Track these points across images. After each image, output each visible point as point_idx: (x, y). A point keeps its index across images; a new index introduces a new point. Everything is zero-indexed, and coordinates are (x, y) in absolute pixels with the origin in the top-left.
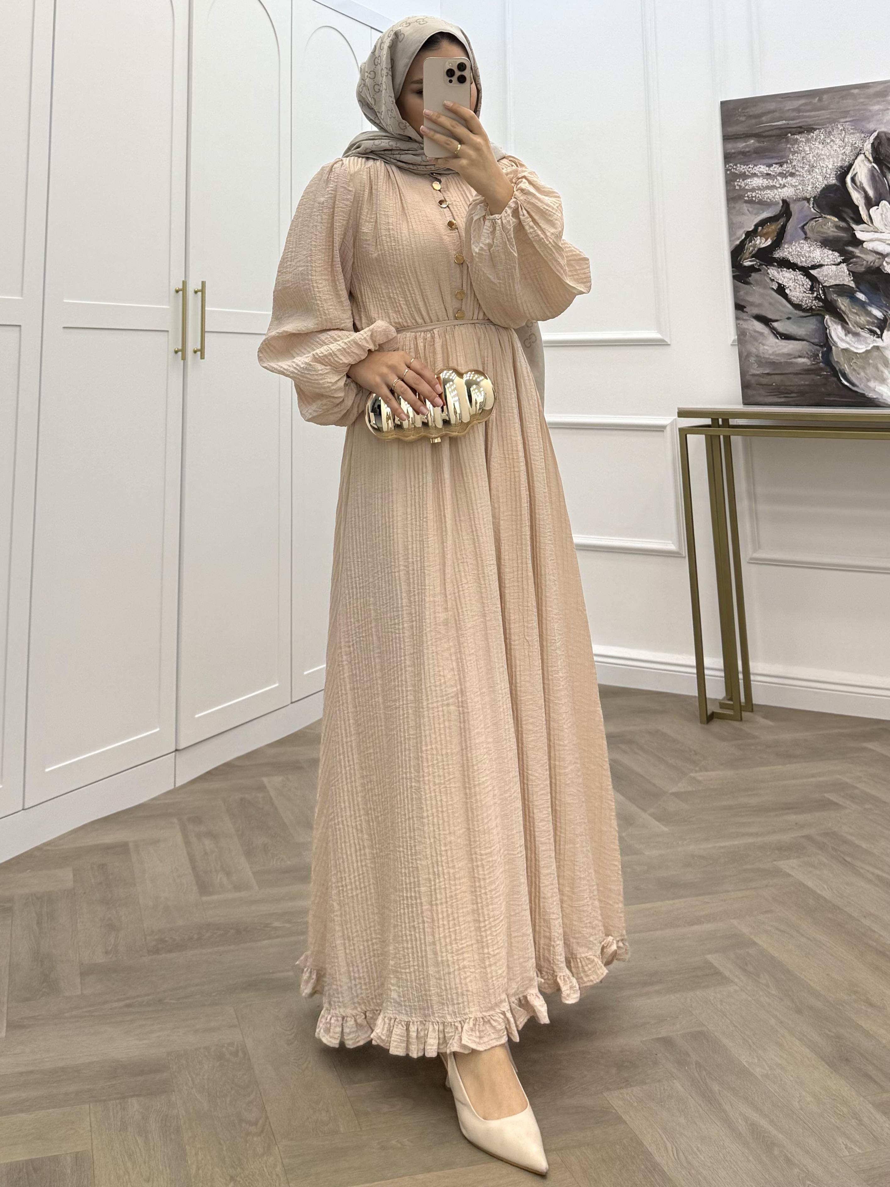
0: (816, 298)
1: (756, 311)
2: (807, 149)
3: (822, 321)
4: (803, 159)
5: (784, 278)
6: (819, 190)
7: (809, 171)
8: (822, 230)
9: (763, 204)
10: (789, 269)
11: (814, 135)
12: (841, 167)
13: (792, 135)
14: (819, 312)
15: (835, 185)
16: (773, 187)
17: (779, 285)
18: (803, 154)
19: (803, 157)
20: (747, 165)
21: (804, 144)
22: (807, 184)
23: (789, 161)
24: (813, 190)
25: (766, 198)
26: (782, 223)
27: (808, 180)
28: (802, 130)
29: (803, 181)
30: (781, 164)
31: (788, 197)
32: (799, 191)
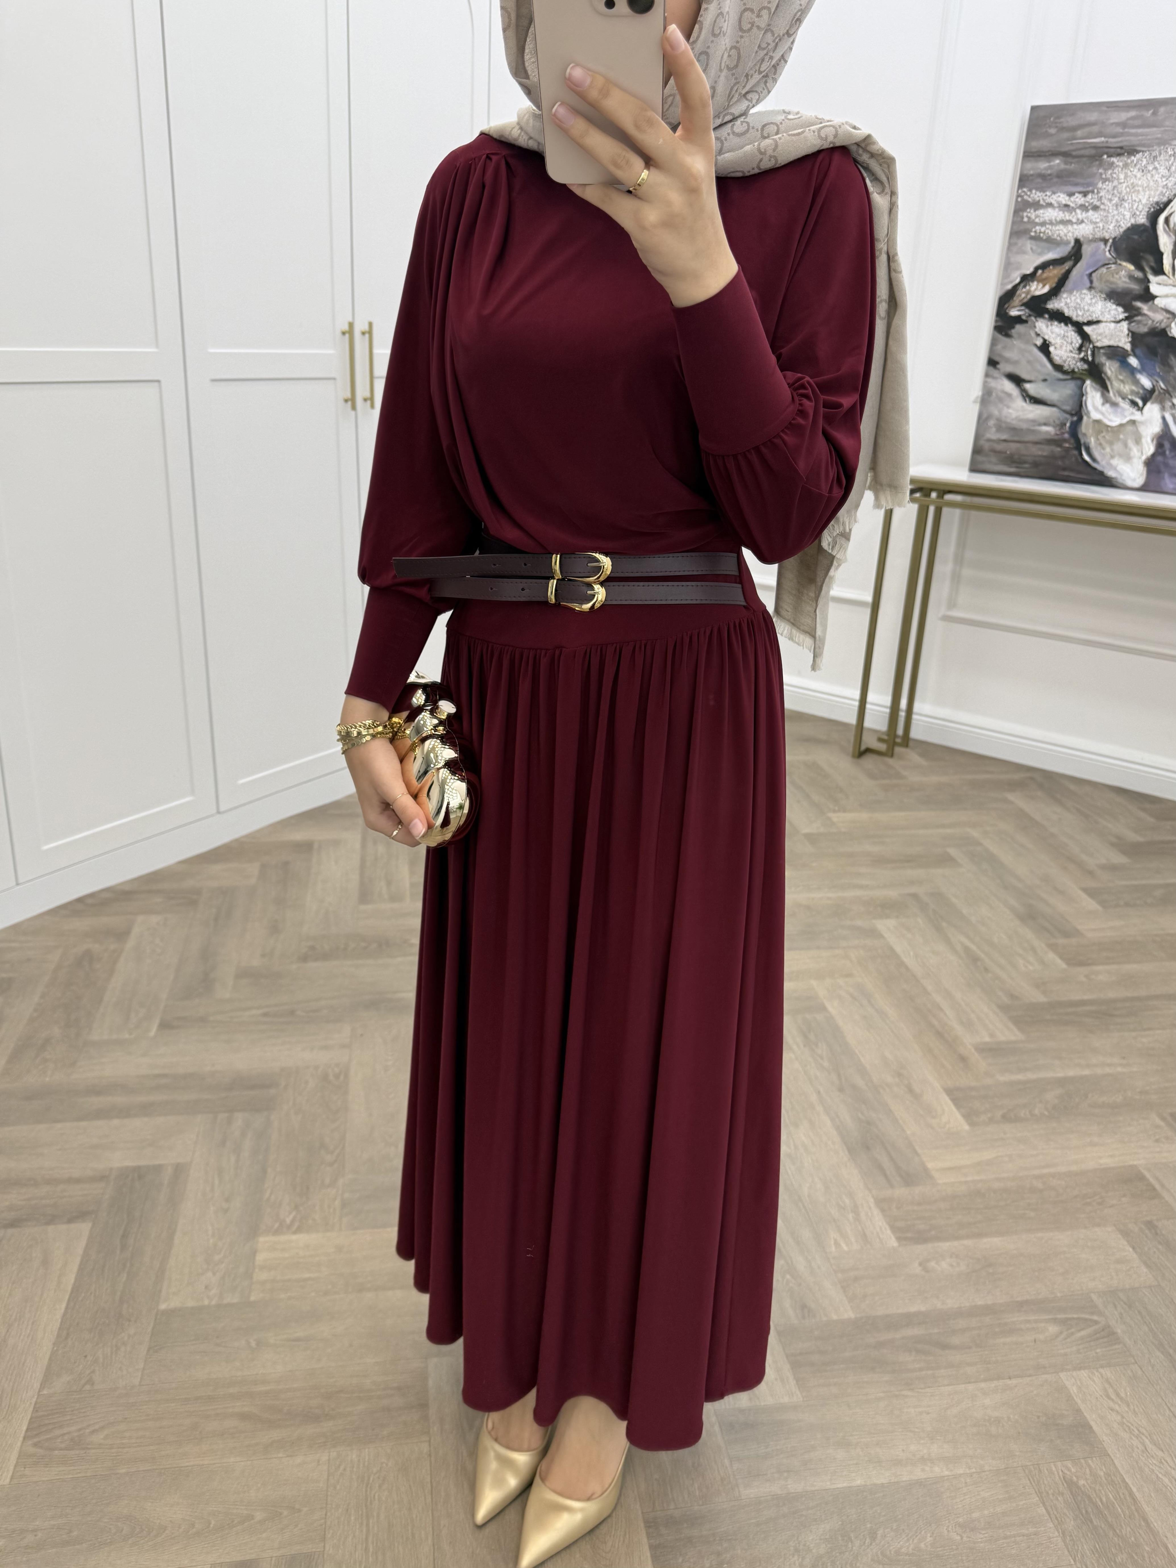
0: (1084, 360)
1: (1009, 369)
2: (1122, 176)
3: (1081, 388)
4: (1114, 189)
5: (1052, 333)
6: (1122, 230)
7: (1117, 206)
8: (1112, 279)
9: (1051, 242)
10: (1060, 322)
11: (1135, 159)
12: (1157, 203)
13: (1108, 156)
14: (1081, 376)
15: (1143, 225)
16: (1069, 222)
17: (1045, 340)
18: (1115, 183)
20: (1044, 192)
21: (1120, 169)
22: (1110, 220)
23: (1096, 191)
24: (1115, 230)
25: (1057, 236)
26: (1067, 268)
27: (1114, 216)
28: (1123, 151)
29: (1107, 216)
30: (1085, 194)
31: (1083, 235)
32: (1098, 229)
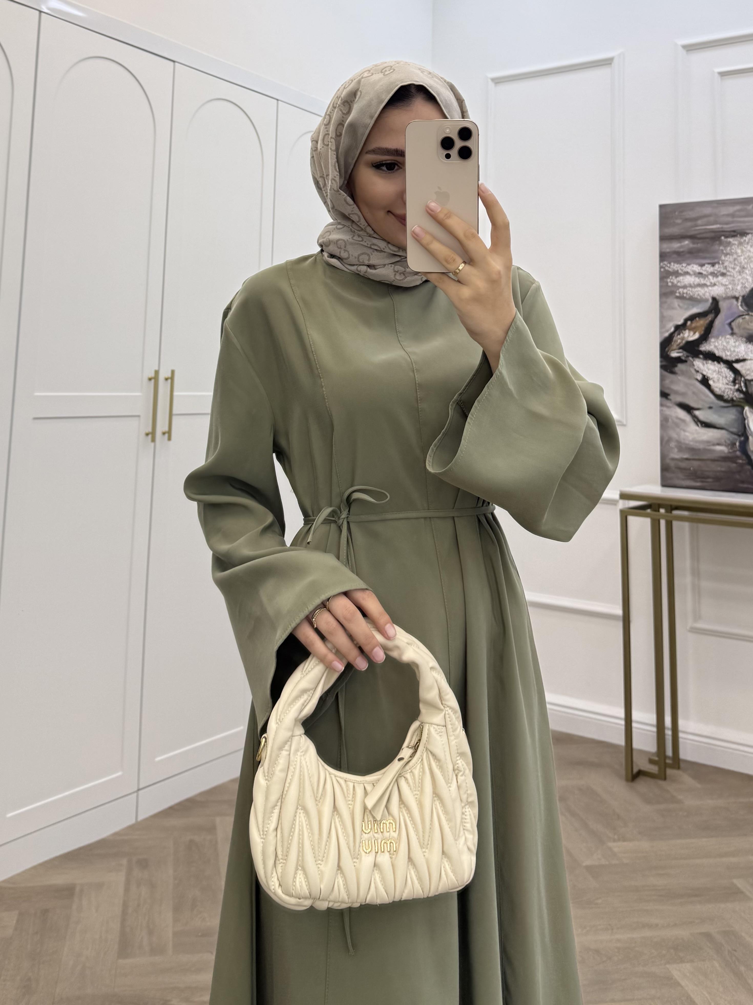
0: (739, 390)
1: (679, 399)
2: (739, 251)
3: (742, 413)
4: (734, 261)
5: (709, 370)
6: (748, 290)
7: (740, 272)
8: (748, 327)
9: (693, 300)
10: (713, 361)
11: (746, 239)
13: (725, 238)
14: (740, 404)
16: (704, 285)
17: (704, 376)
18: (735, 256)
19: (735, 259)
20: (681, 264)
21: (736, 246)
22: (737, 284)
23: (721, 262)
24: (742, 290)
25: (697, 295)
26: (710, 319)
27: (739, 280)
28: (735, 234)
29: (734, 281)
30: (713, 265)
31: (717, 295)
32: (728, 290)
